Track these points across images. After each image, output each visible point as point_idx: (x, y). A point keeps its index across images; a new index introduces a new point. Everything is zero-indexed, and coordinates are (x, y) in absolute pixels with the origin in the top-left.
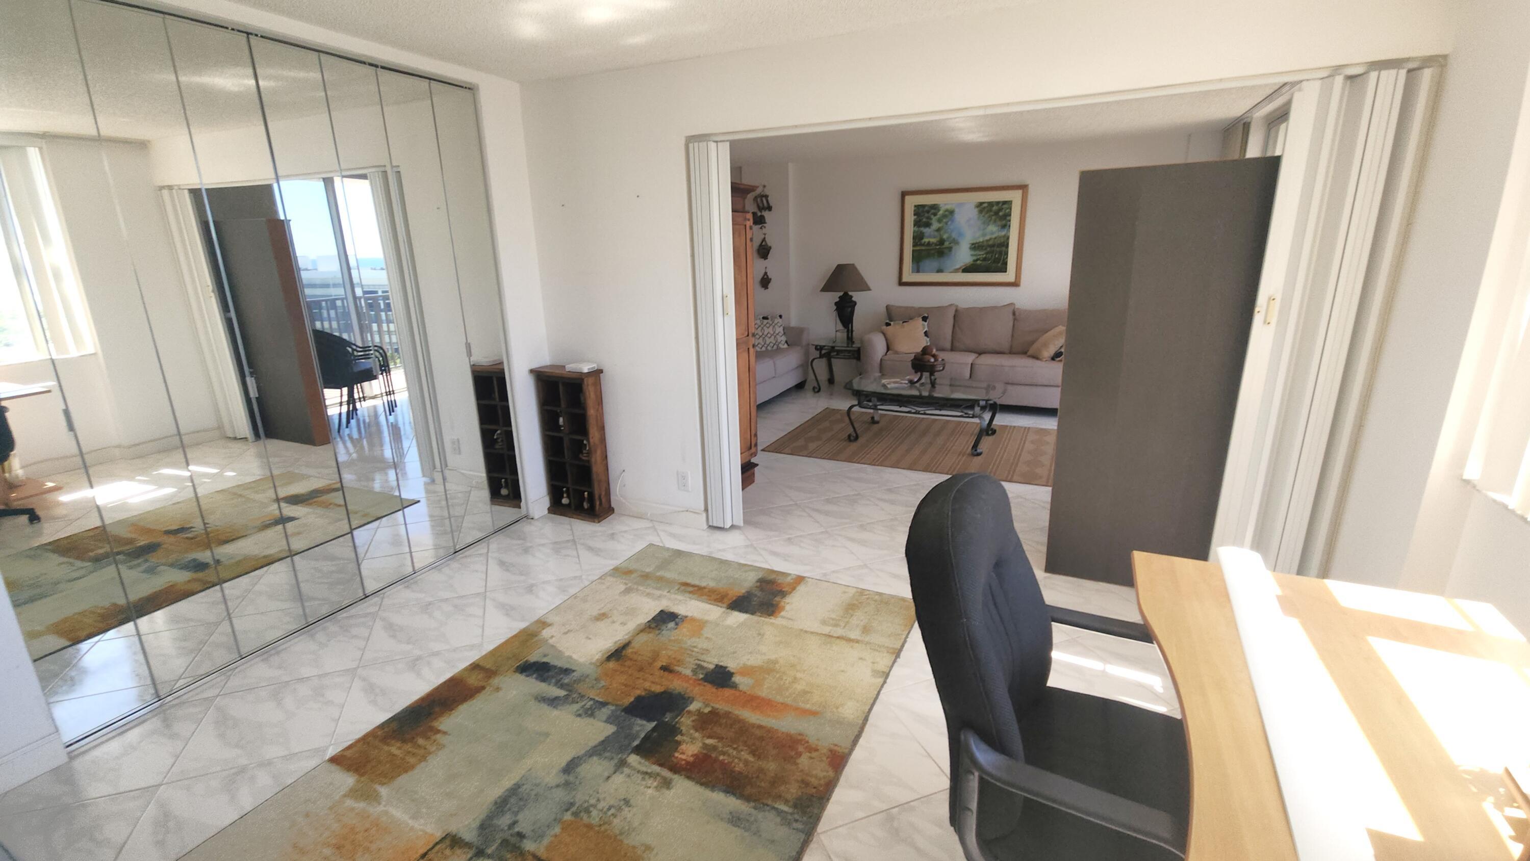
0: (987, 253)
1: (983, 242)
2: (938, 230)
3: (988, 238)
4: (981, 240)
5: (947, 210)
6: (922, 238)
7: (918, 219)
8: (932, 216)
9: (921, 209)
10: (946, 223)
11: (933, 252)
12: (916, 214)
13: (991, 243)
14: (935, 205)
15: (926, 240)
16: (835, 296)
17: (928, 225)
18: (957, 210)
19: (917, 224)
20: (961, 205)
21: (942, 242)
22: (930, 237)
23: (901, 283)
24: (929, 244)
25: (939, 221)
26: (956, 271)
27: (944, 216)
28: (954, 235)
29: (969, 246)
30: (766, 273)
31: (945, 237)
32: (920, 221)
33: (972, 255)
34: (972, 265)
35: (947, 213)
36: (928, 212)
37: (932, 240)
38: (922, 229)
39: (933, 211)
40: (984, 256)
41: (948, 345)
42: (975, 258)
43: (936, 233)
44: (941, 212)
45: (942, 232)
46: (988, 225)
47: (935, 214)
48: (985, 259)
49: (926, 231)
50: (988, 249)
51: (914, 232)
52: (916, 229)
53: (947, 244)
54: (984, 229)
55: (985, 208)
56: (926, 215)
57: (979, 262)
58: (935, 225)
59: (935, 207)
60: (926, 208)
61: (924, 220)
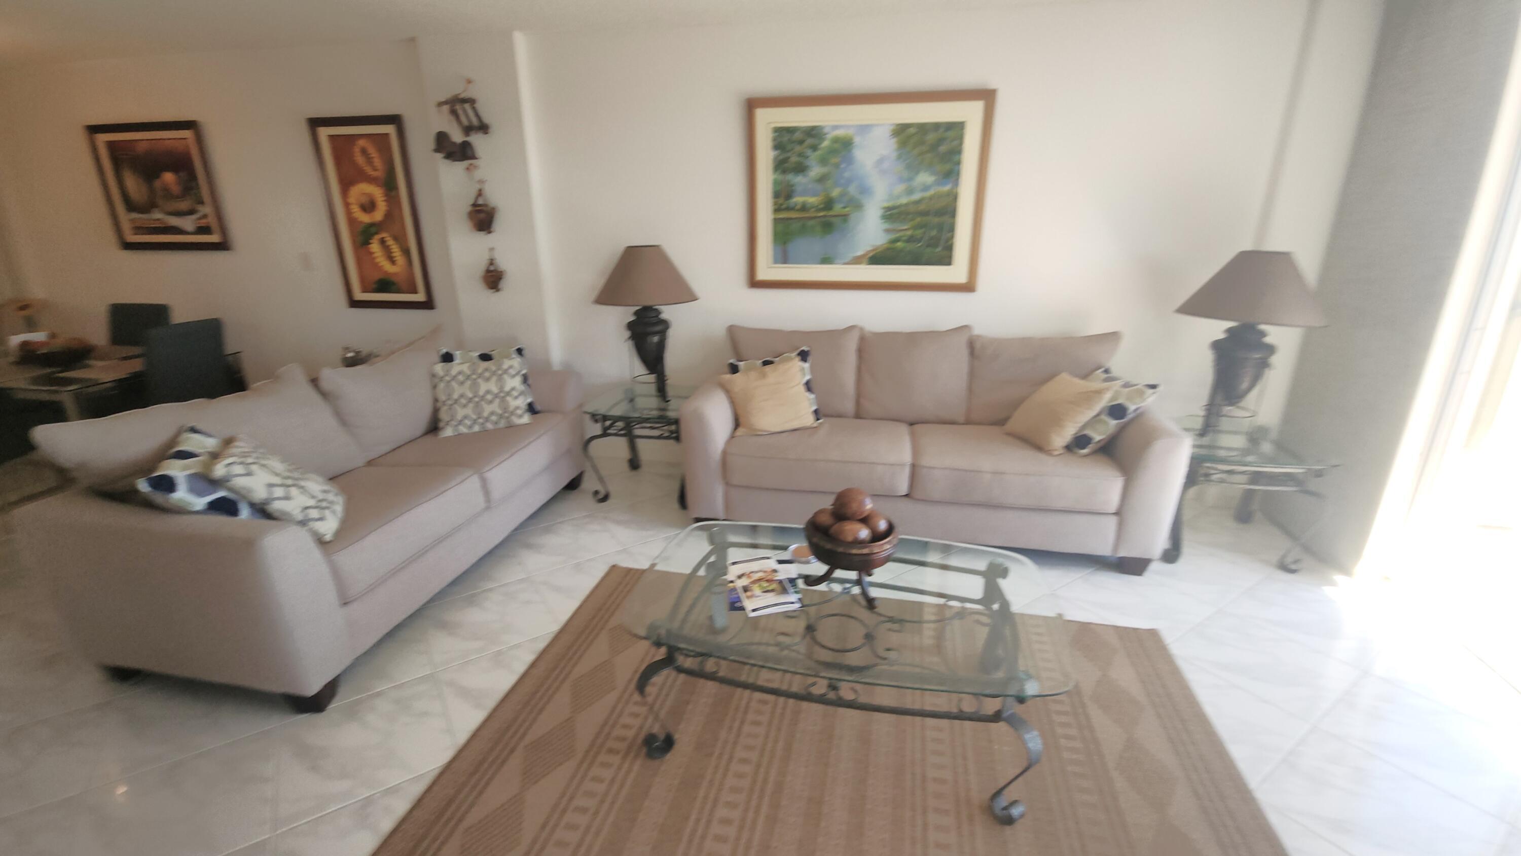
0: (915, 228)
1: (906, 205)
2: (822, 179)
3: (917, 196)
4: (904, 200)
5: (836, 140)
6: (789, 196)
7: (781, 157)
8: (809, 152)
9: (786, 137)
10: (837, 166)
11: (811, 223)
12: (778, 146)
13: (922, 207)
14: (813, 128)
15: (798, 200)
16: (625, 314)
17: (801, 169)
18: (857, 140)
19: (780, 166)
20: (864, 129)
21: (828, 204)
22: (805, 193)
23: (755, 283)
24: (804, 208)
25: (823, 161)
26: (857, 261)
27: (832, 152)
28: (852, 190)
29: (880, 213)
30: (492, 262)
31: (835, 193)
32: (785, 160)
33: (887, 231)
34: (888, 249)
35: (836, 146)
36: (801, 142)
37: (812, 200)
38: (790, 177)
39: (810, 141)
40: (909, 233)
42: (893, 236)
43: (817, 186)
44: (826, 143)
45: (829, 184)
46: (917, 173)
47: (814, 148)
48: (910, 240)
49: (798, 180)
50: (919, 219)
51: (776, 183)
52: (780, 177)
53: (838, 208)
54: (910, 179)
55: (910, 137)
56: (798, 148)
57: (899, 245)
58: (816, 171)
59: (813, 133)
60: (798, 136)
61: (794, 159)
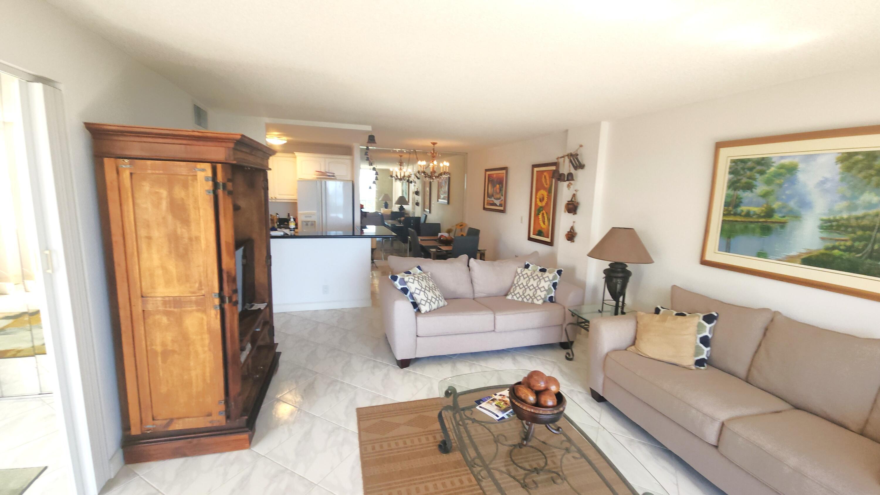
0: (854, 240)
1: (848, 219)
2: (765, 195)
3: (860, 213)
4: (845, 215)
5: (782, 167)
6: (737, 206)
7: (735, 179)
8: (757, 176)
9: (741, 165)
10: (780, 186)
12: (733, 171)
13: (865, 222)
14: (763, 159)
15: (744, 208)
17: (749, 187)
18: (801, 166)
19: (733, 185)
20: (809, 158)
21: (769, 213)
22: (750, 204)
23: (704, 262)
24: (748, 214)
25: (769, 182)
26: (790, 259)
27: (778, 175)
28: (792, 204)
29: (819, 223)
30: (572, 228)
31: (776, 205)
32: (738, 181)
33: (823, 239)
34: (823, 254)
35: (782, 171)
36: (751, 169)
37: (754, 209)
38: (740, 193)
39: (759, 168)
40: (849, 243)
41: (742, 370)
42: (830, 244)
43: (761, 200)
44: (772, 169)
45: (771, 198)
46: (862, 192)
47: (763, 173)
48: (849, 249)
49: (746, 195)
50: (860, 233)
51: (727, 196)
52: (731, 192)
53: (777, 217)
54: (854, 198)
55: (856, 163)
56: (748, 173)
57: (836, 252)
58: (761, 188)
59: (764, 163)
60: (750, 164)
61: (744, 180)
